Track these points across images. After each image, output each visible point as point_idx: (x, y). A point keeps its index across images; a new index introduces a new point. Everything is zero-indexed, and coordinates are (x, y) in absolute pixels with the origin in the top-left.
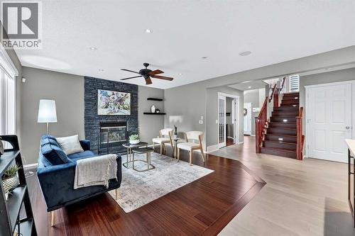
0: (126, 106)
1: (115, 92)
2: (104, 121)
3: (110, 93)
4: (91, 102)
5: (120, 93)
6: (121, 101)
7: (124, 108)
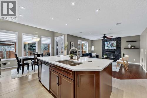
0: (114, 46)
1: (110, 42)
2: (107, 51)
3: (108, 42)
4: (103, 46)
5: (112, 42)
6: (112, 44)
7: (114, 47)
